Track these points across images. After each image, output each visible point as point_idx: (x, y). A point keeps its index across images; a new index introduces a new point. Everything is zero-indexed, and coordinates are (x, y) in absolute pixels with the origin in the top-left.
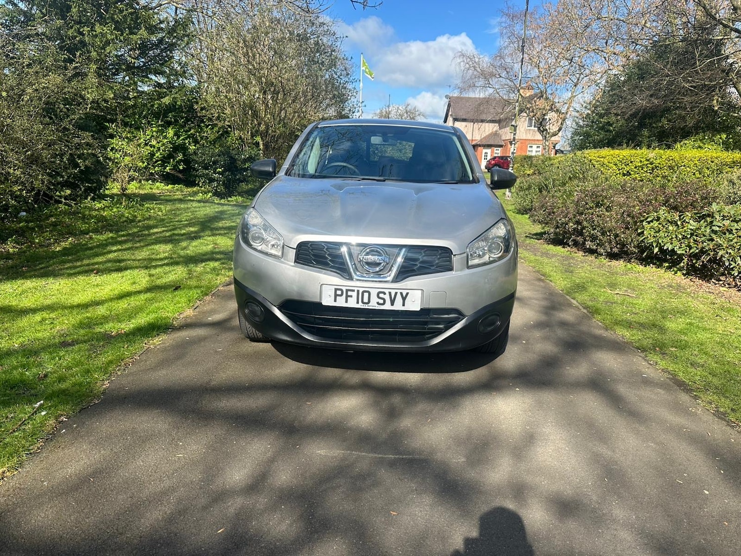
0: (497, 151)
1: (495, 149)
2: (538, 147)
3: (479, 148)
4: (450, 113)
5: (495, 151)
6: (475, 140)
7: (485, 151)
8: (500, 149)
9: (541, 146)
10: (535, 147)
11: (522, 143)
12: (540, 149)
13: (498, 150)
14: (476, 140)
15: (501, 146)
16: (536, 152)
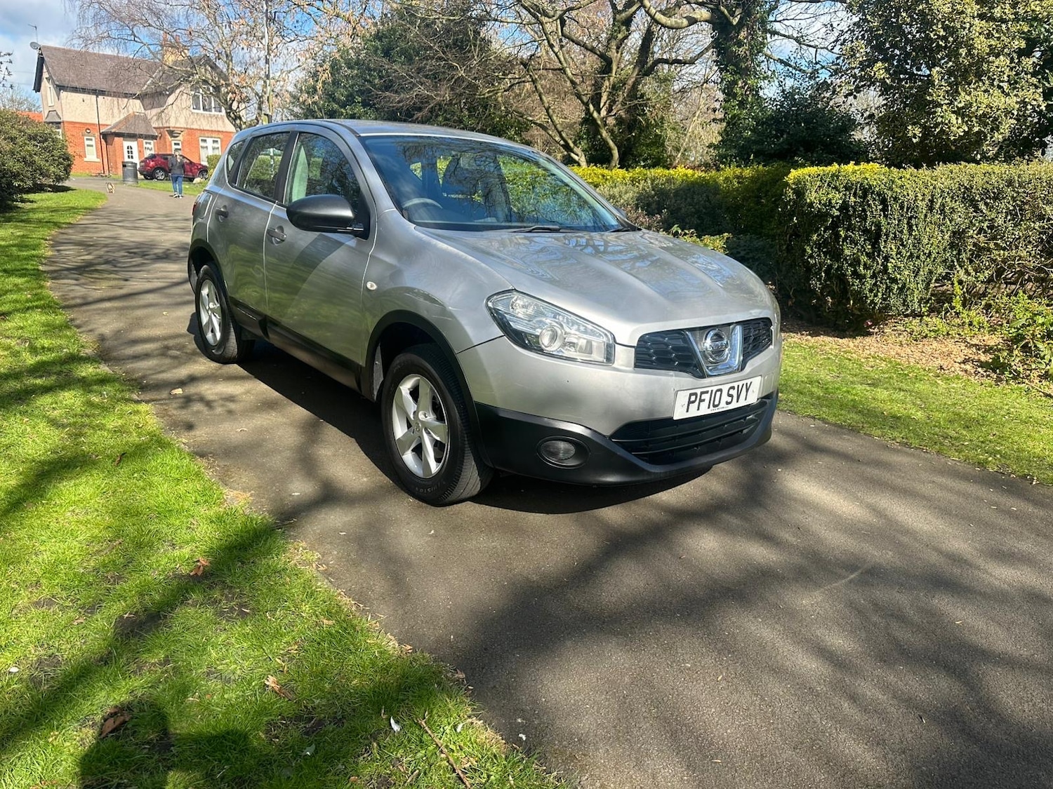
0: (148, 146)
1: (145, 141)
2: (214, 141)
3: (116, 139)
4: (45, 75)
5: (145, 145)
6: (104, 125)
7: (126, 144)
8: (152, 142)
9: (219, 140)
10: (210, 141)
11: (189, 134)
12: (218, 145)
13: (150, 143)
14: (107, 125)
15: (154, 137)
16: (214, 149)
